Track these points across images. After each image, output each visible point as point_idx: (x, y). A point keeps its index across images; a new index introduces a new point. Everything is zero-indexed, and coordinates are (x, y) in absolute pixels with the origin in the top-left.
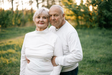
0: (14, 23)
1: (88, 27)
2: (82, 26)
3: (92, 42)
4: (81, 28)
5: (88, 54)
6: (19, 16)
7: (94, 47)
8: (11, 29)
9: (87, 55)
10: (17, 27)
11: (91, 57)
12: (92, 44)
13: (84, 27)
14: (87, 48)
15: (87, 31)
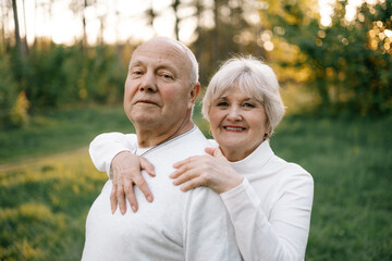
0: (83, 93)
1: (364, 113)
2: (340, 106)
3: (371, 175)
4: (334, 118)
5: (342, 233)
6: (103, 68)
7: (374, 199)
8: (70, 116)
9: (337, 237)
10: (93, 107)
11: (349, 251)
12: (367, 187)
13: (345, 113)
14: (342, 204)
15: (355, 130)
